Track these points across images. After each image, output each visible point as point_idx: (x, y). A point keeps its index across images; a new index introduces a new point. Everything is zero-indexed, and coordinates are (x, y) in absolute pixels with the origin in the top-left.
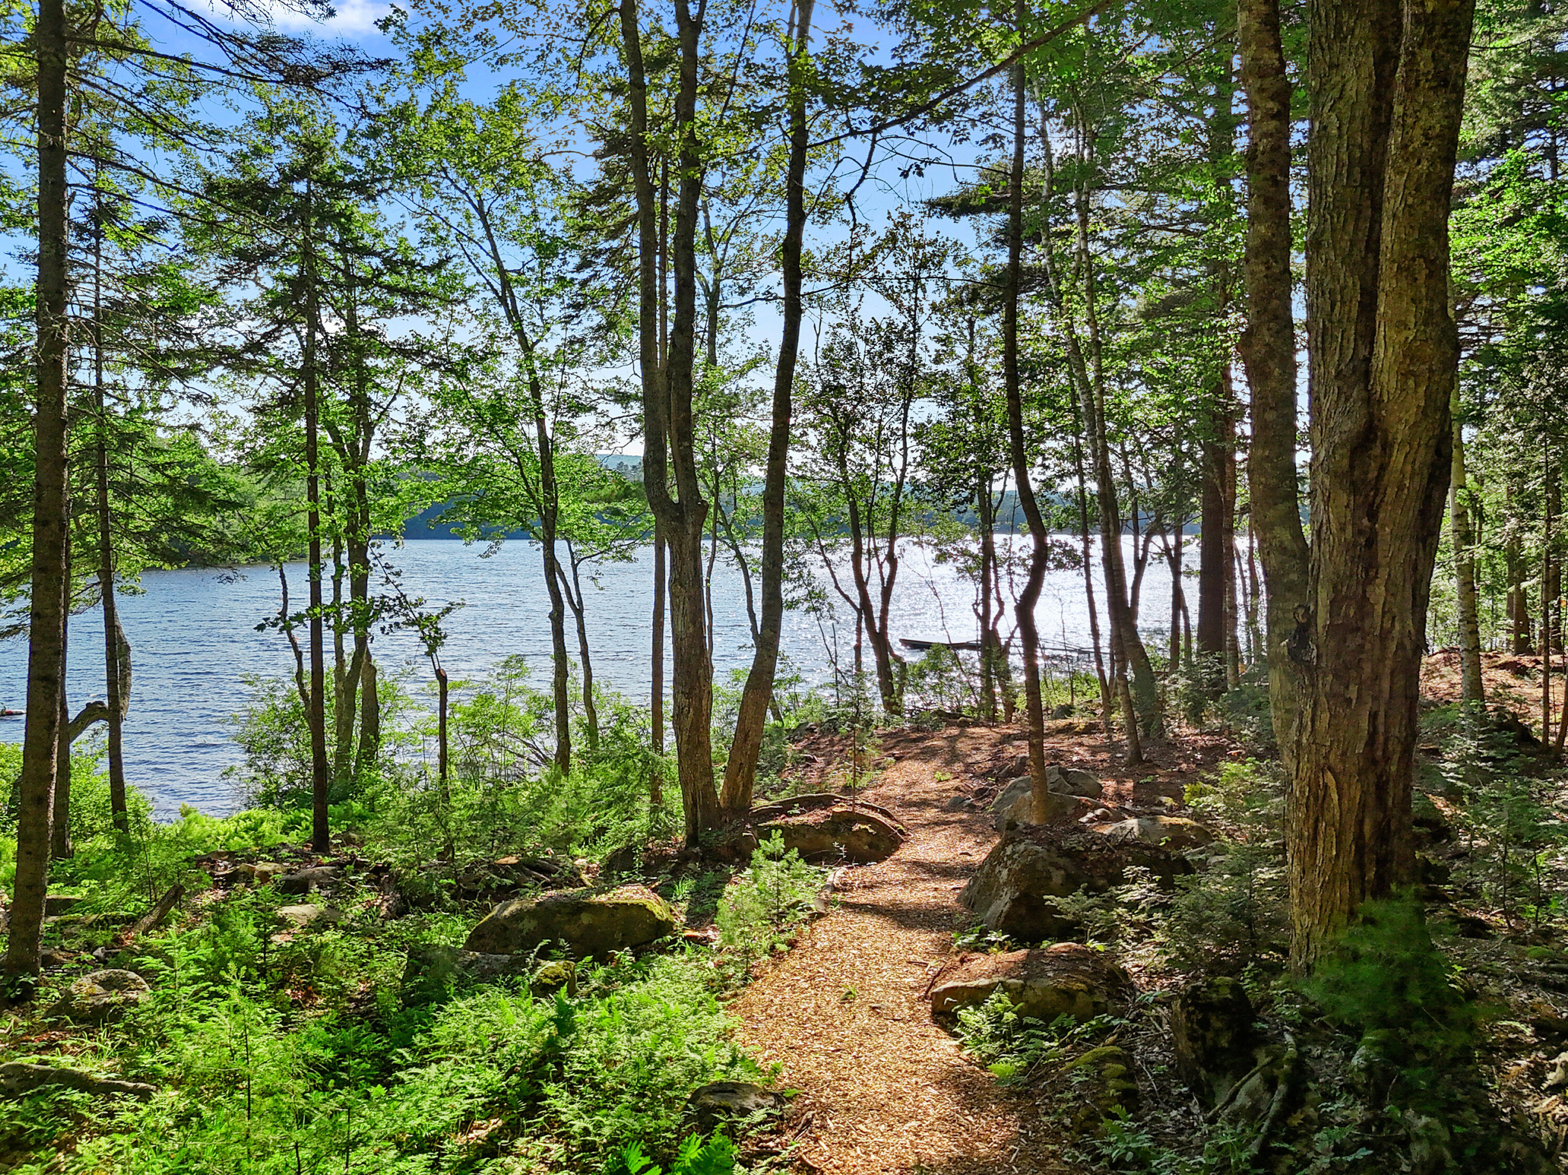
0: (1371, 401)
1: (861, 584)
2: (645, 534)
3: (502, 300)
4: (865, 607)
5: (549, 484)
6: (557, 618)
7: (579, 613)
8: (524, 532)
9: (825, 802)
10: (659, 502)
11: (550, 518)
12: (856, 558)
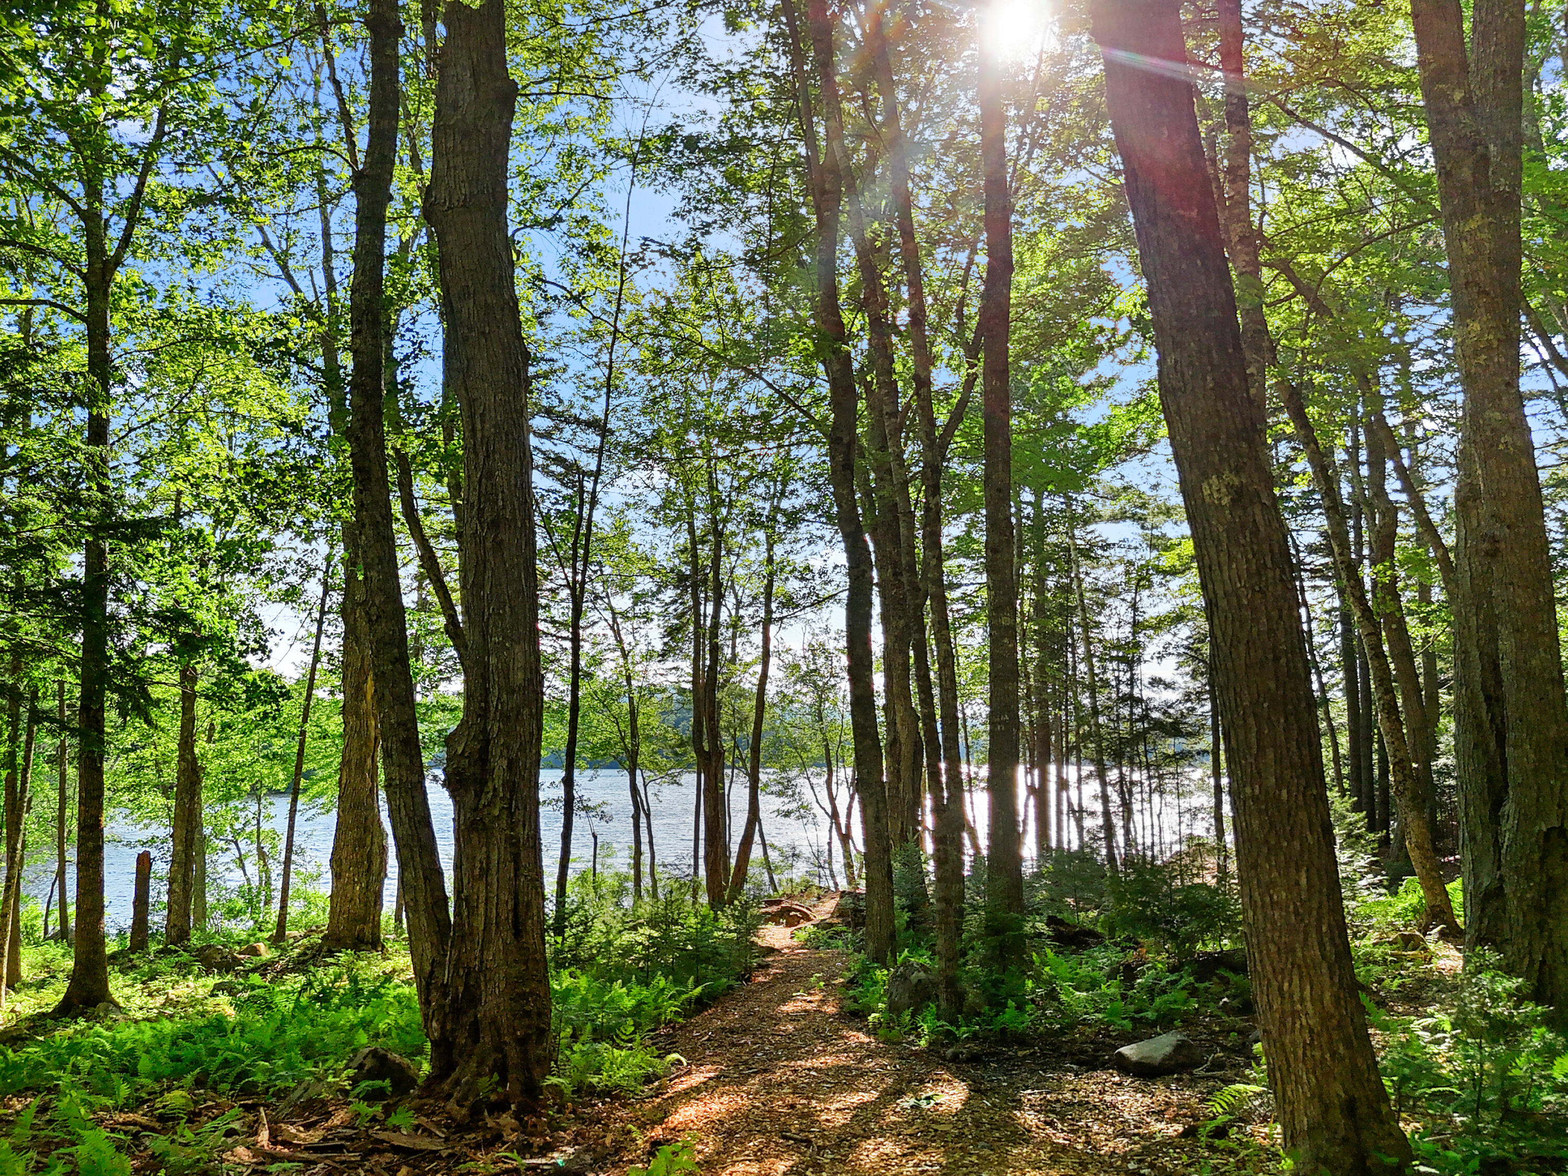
0: (895, 731)
1: (832, 799)
2: (689, 766)
3: (612, 628)
4: (834, 815)
5: (634, 735)
6: (636, 818)
7: (648, 816)
8: (617, 764)
9: (778, 902)
10: (699, 750)
11: (633, 755)
12: (829, 783)
